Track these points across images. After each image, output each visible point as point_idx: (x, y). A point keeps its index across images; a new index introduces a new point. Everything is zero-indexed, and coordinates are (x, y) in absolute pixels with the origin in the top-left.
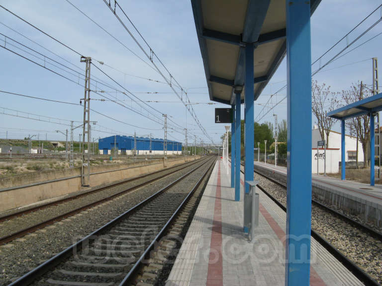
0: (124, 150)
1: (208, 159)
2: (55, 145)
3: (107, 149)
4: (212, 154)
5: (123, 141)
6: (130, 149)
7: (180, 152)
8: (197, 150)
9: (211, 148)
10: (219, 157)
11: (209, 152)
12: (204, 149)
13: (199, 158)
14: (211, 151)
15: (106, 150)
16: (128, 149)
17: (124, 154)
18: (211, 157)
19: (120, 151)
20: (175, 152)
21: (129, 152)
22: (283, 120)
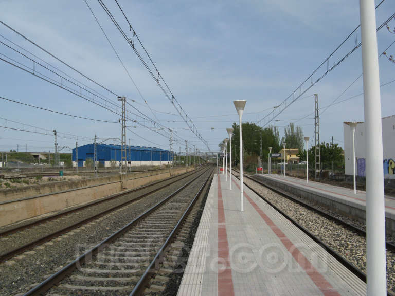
0: (102, 161)
1: (204, 170)
2: (36, 157)
3: (83, 160)
4: (210, 164)
5: (101, 150)
6: (109, 159)
7: (171, 163)
8: (192, 159)
9: (208, 157)
10: (218, 168)
11: (206, 162)
12: (200, 158)
13: (193, 169)
14: (208, 161)
15: (80, 161)
16: (107, 160)
17: (102, 165)
18: (207, 168)
19: (97, 162)
20: (166, 163)
21: (107, 164)
22: (290, 124)
